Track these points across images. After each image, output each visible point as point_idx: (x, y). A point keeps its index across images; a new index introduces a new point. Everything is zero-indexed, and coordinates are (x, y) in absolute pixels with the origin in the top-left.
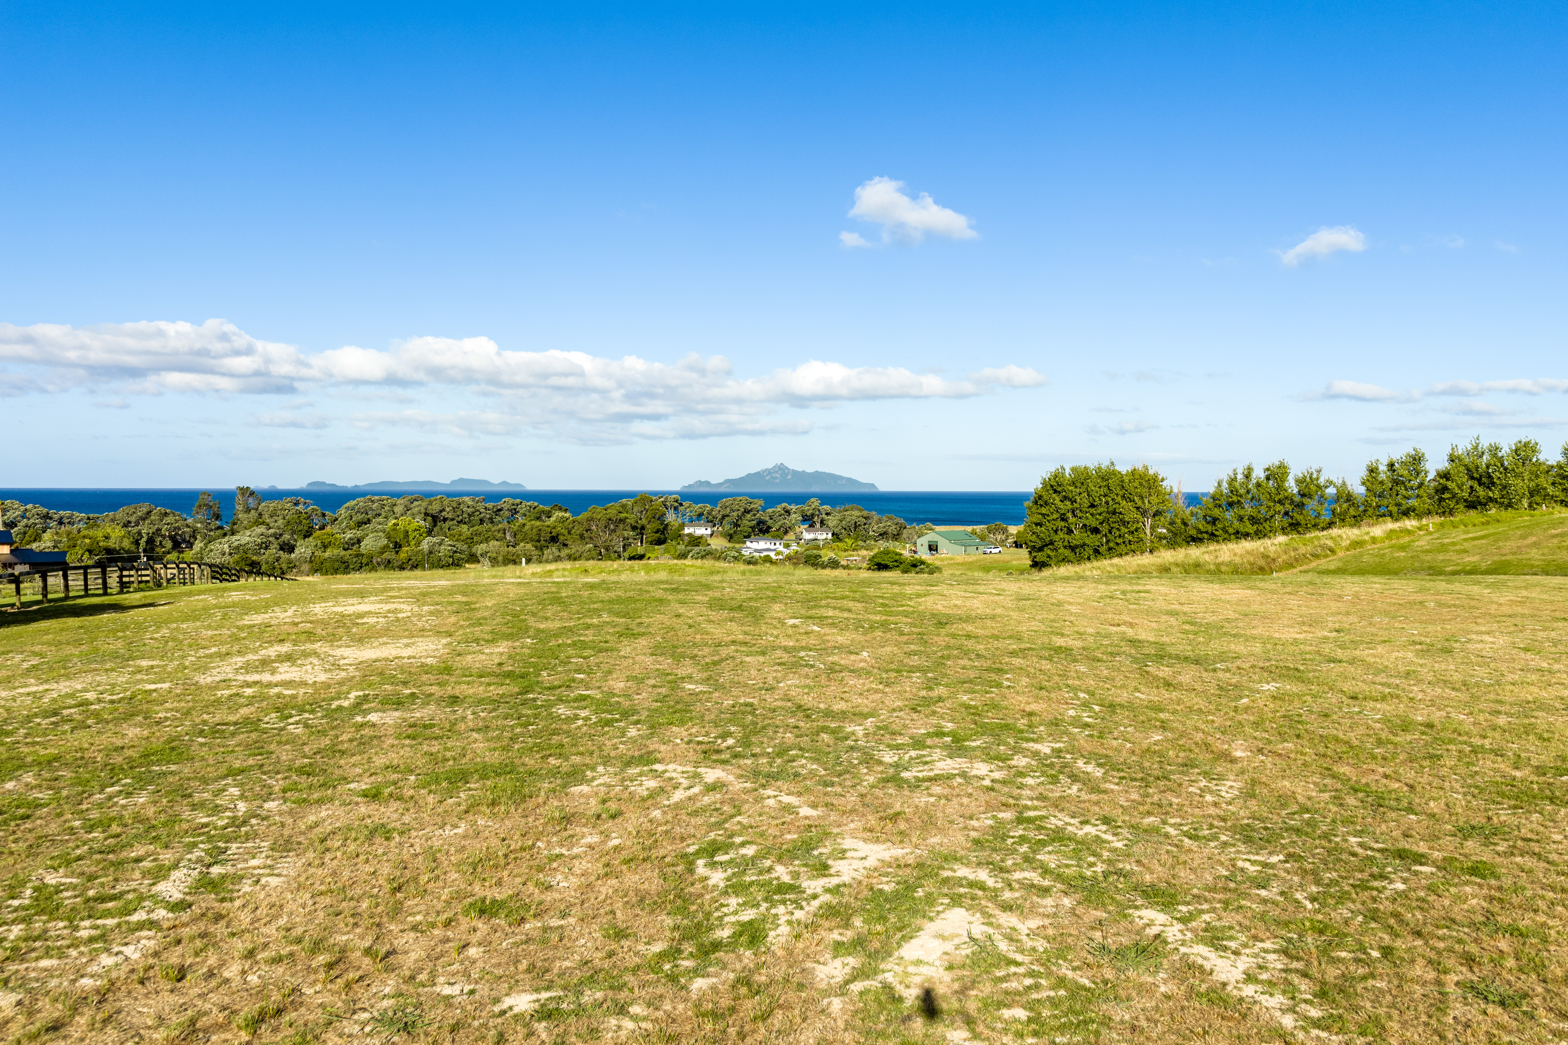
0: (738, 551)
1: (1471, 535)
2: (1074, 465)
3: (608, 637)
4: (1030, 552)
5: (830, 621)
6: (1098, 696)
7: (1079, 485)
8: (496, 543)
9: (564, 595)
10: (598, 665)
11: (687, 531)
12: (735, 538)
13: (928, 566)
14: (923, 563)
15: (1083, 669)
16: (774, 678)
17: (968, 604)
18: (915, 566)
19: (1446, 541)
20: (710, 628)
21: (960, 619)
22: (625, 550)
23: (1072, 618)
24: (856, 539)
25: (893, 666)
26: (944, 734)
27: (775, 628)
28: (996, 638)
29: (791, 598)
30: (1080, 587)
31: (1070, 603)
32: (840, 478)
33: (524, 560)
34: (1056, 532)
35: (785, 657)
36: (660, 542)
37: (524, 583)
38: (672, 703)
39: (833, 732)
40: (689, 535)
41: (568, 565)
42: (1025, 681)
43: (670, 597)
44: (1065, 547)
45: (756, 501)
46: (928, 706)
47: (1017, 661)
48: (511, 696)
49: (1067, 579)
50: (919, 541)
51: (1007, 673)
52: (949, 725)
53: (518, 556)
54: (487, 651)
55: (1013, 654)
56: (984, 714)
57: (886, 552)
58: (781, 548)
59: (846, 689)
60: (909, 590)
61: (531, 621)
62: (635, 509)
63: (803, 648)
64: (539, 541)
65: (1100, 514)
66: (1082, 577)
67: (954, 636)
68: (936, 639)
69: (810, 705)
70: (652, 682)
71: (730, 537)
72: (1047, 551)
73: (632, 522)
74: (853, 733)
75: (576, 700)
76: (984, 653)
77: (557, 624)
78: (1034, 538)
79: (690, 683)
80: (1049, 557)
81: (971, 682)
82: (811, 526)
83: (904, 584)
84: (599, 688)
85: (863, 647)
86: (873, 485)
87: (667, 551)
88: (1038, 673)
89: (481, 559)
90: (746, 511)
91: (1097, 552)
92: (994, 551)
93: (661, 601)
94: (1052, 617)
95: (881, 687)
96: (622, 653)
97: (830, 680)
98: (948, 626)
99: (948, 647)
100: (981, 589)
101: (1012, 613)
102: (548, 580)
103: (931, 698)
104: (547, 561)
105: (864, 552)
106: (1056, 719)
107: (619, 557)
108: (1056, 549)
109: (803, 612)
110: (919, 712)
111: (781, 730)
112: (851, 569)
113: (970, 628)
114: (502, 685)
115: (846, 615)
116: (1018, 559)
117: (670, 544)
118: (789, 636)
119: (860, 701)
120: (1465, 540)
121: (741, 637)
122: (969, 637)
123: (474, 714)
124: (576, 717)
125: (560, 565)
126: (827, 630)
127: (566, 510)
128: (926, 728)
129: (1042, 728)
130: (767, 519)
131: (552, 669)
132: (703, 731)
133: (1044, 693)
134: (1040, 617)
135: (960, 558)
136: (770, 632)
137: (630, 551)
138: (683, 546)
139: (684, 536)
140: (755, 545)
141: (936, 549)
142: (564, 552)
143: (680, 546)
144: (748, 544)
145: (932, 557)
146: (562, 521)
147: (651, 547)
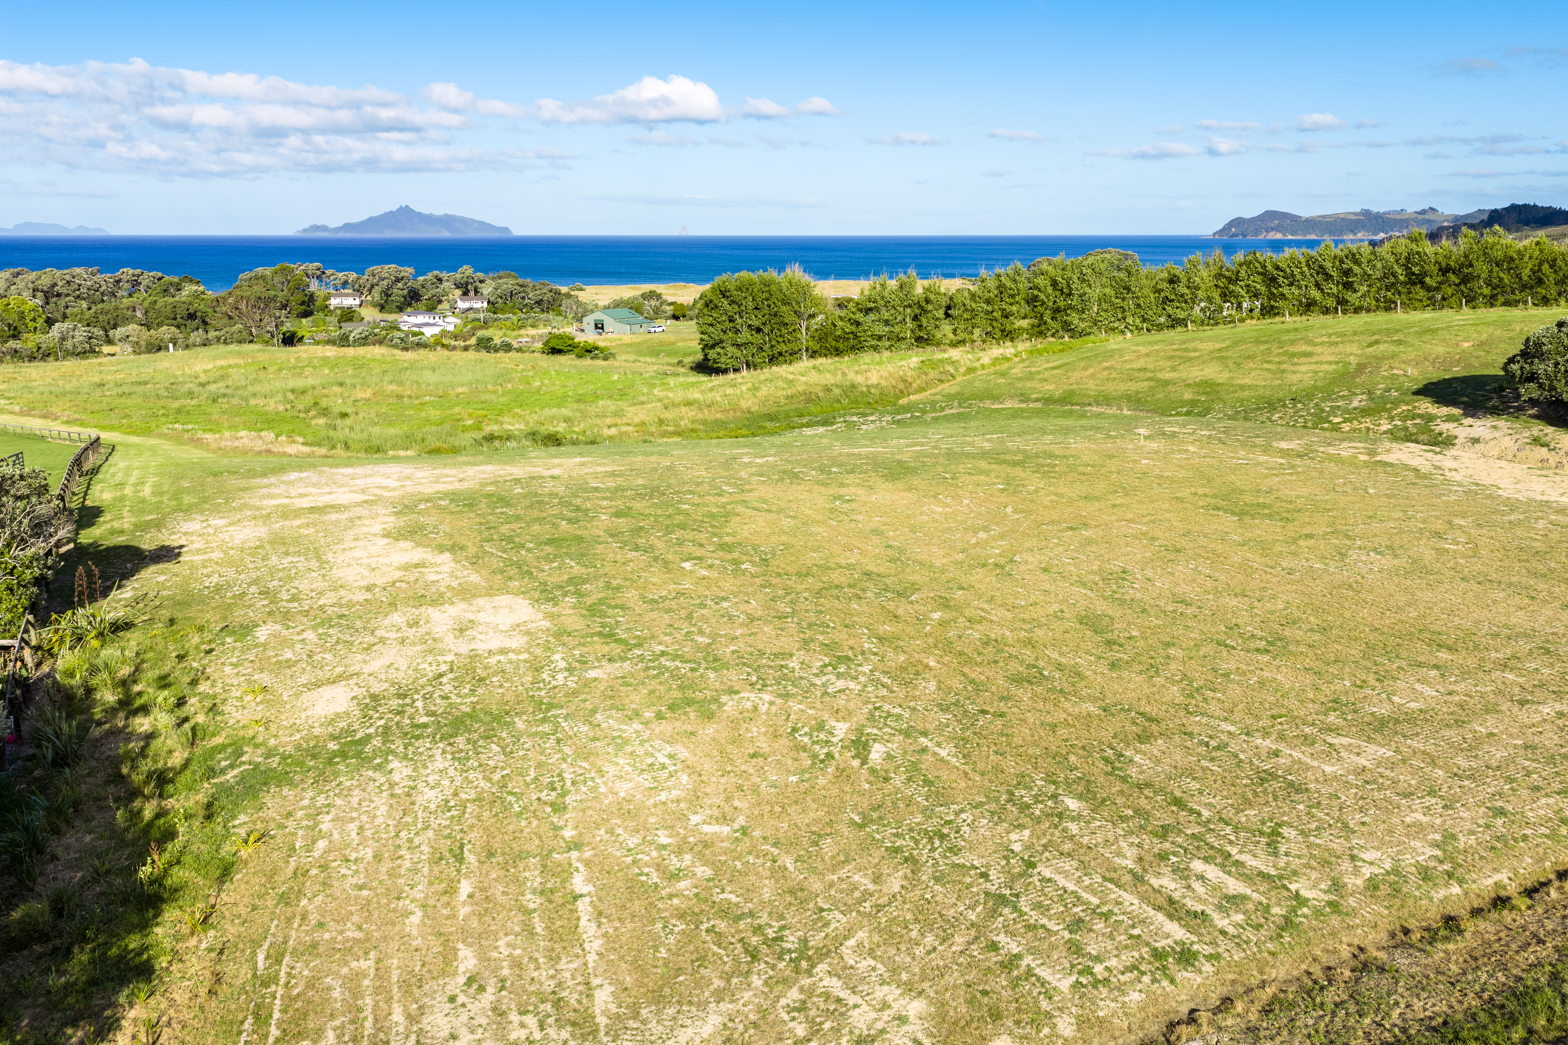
0: (397, 326)
1: (1050, 365)
7: (745, 290)
11: (333, 302)
12: (387, 307)
13: (601, 349)
14: (594, 346)
18: (588, 350)
19: (1033, 369)
22: (277, 329)
24: (513, 308)
33: (171, 346)
36: (307, 314)
40: (337, 306)
41: (220, 350)
50: (586, 320)
53: (163, 341)
57: (557, 334)
58: (441, 322)
62: (276, 280)
64: (175, 319)
65: (763, 316)
71: (382, 308)
82: (465, 294)
86: (506, 229)
90: (398, 280)
92: (658, 330)
105: (532, 331)
107: (273, 337)
117: (318, 317)
120: (1046, 369)
130: (419, 287)
135: (628, 340)
138: (333, 319)
139: (332, 308)
140: (413, 320)
141: (602, 328)
142: (212, 334)
143: (328, 319)
144: (406, 318)
145: (598, 337)
146: (196, 295)
147: (297, 321)
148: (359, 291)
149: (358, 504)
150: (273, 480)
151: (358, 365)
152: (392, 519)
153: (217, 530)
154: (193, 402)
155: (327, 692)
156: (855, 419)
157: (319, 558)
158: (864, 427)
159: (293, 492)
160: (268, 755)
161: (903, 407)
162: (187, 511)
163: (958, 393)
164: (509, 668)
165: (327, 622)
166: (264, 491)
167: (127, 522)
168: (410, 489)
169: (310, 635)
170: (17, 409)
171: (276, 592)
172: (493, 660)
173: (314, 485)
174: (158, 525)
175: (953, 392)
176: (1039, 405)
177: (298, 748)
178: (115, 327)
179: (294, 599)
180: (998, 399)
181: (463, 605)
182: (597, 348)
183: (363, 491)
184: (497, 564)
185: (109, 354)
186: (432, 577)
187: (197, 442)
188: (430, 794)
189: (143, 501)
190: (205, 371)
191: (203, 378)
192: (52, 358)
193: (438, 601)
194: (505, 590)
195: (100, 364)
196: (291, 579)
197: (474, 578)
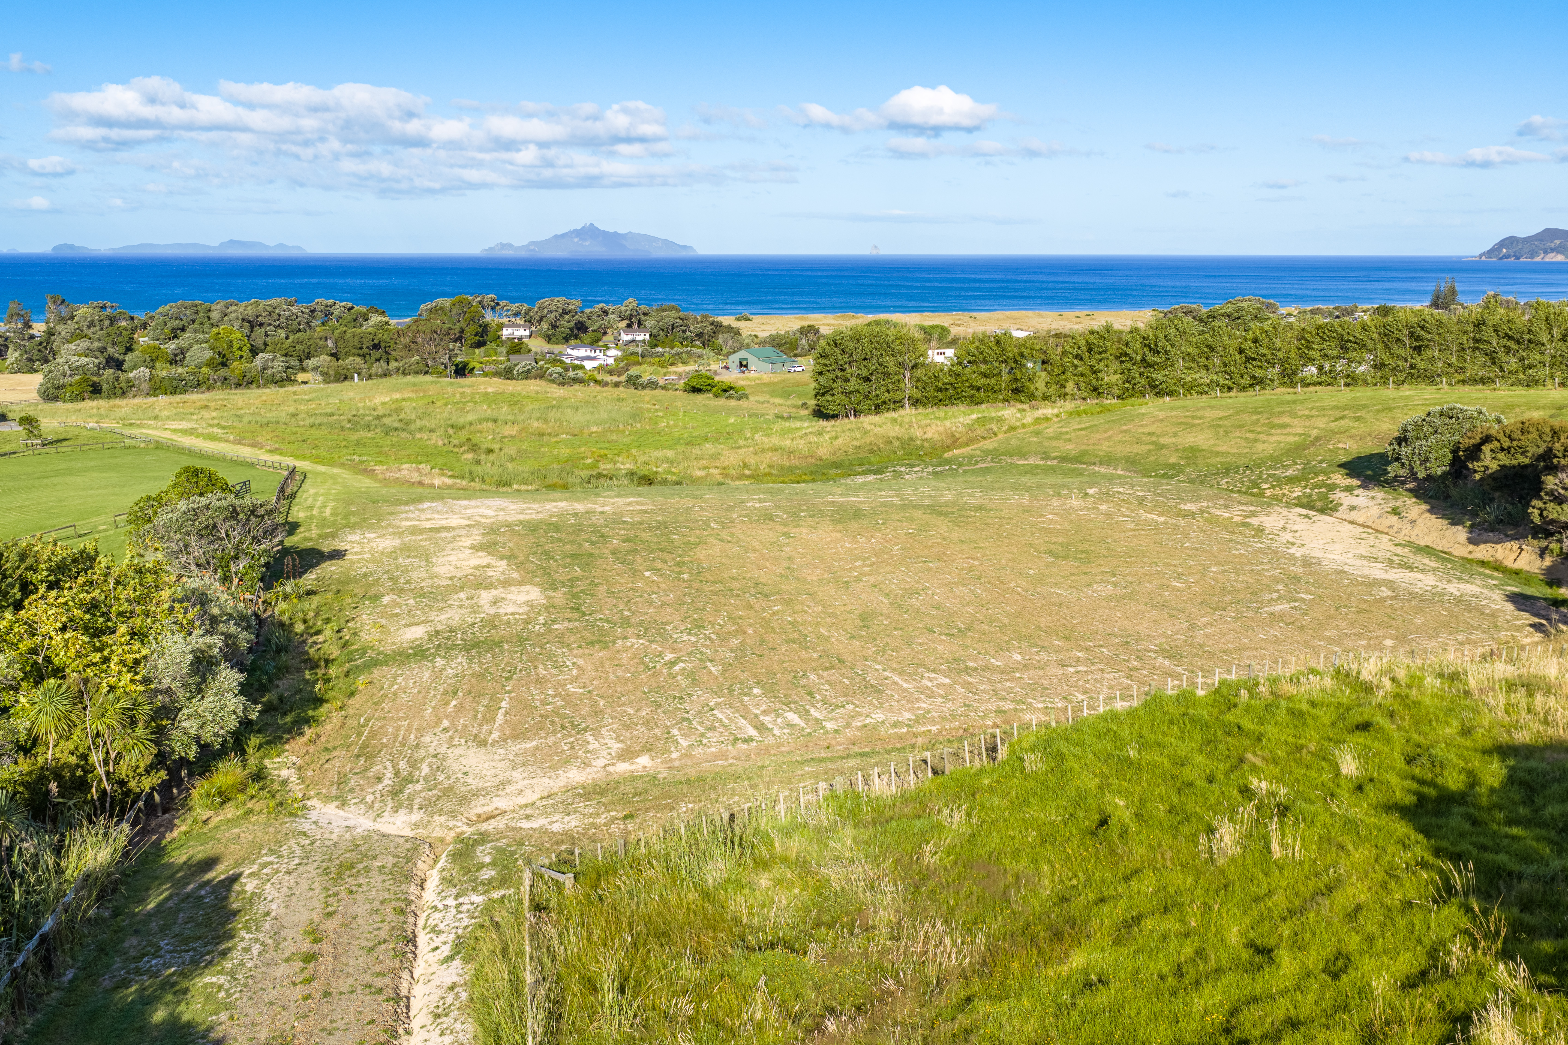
0: (560, 359)
8: (326, 357)
11: (506, 332)
12: (554, 339)
13: (738, 389)
18: (725, 391)
19: (1065, 430)
22: (450, 361)
24: (673, 341)
32: (656, 239)
33: (355, 375)
36: (480, 344)
40: (510, 339)
41: (399, 380)
50: (732, 358)
53: (349, 371)
57: (701, 372)
58: (601, 356)
62: (453, 312)
64: (361, 348)
71: (549, 339)
82: (629, 326)
89: (312, 373)
90: (565, 312)
104: (378, 377)
107: (446, 368)
117: (490, 346)
120: (1075, 430)
125: (392, 381)
130: (585, 319)
138: (503, 350)
139: (504, 338)
140: (575, 353)
141: (746, 366)
142: (393, 365)
143: (499, 349)
144: (569, 351)
145: (742, 375)
146: (382, 326)
147: (471, 350)
148: (530, 322)
149: (462, 527)
150: (412, 508)
151: (514, 401)
152: (480, 538)
153: (369, 540)
154: (369, 435)
155: (413, 629)
156: (903, 469)
157: (427, 560)
158: (907, 477)
159: (423, 517)
160: (378, 654)
161: (946, 459)
162: (352, 527)
163: (994, 449)
164: (512, 622)
165: (423, 596)
166: (404, 515)
167: (314, 533)
168: (500, 518)
169: (412, 602)
170: (232, 438)
171: (398, 578)
172: (505, 618)
173: (438, 513)
174: (333, 536)
175: (991, 447)
176: (1055, 462)
177: (394, 651)
178: (308, 358)
179: (408, 582)
180: (1024, 455)
181: (502, 590)
182: (732, 388)
183: (469, 518)
184: (531, 567)
185: (303, 383)
186: (490, 574)
187: (368, 472)
188: (450, 671)
189: (325, 519)
190: (383, 404)
191: (380, 412)
192: (254, 385)
193: (488, 587)
194: (530, 583)
195: (295, 393)
196: (408, 571)
197: (515, 575)
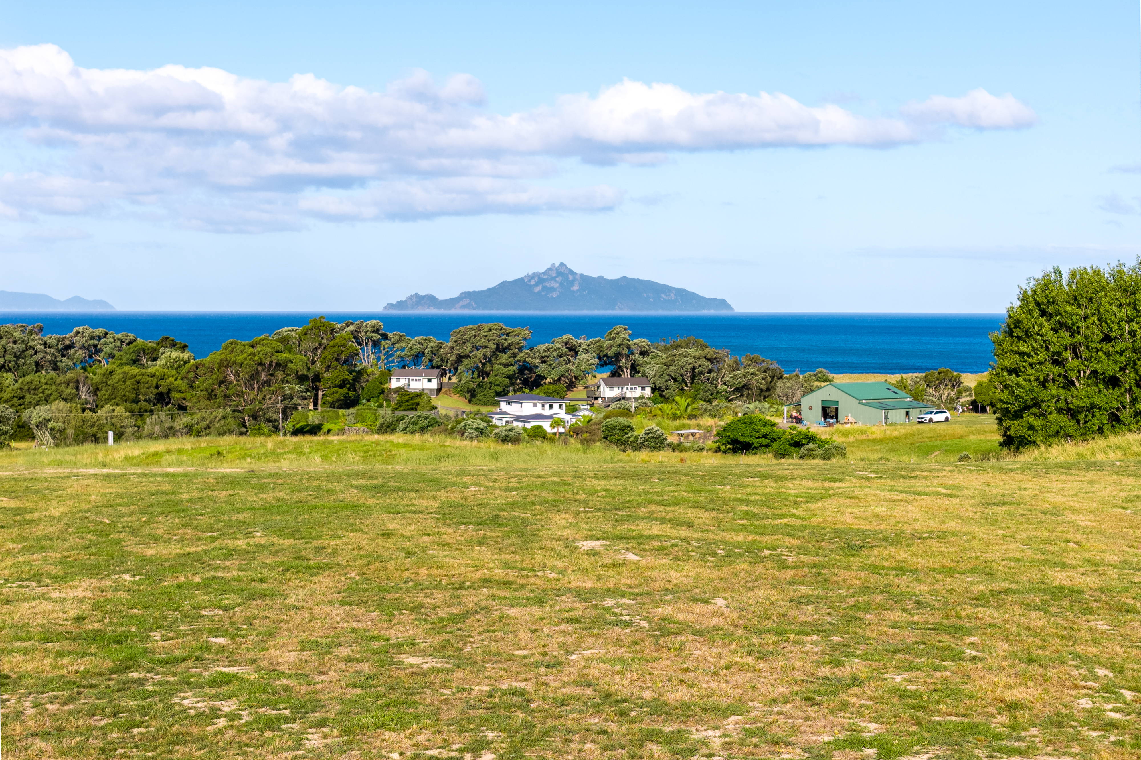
0: (487, 419)
2: (1076, 266)
3: (265, 572)
4: (1000, 420)
5: (656, 544)
6: (1129, 674)
7: (1084, 302)
8: (62, 404)
9: (185, 496)
10: (249, 621)
11: (394, 384)
12: (480, 396)
13: (822, 444)
14: (811, 439)
15: (1101, 625)
16: (561, 645)
17: (897, 512)
18: (797, 444)
20: (442, 555)
21: (885, 539)
22: (285, 418)
23: (1079, 537)
24: (695, 398)
25: (770, 624)
26: (863, 743)
27: (560, 556)
28: (949, 572)
29: (585, 503)
30: (1091, 482)
31: (1075, 511)
32: (665, 289)
33: (110, 434)
34: (1043, 384)
35: (579, 608)
36: (348, 403)
37: (115, 477)
38: (381, 690)
39: (669, 740)
40: (399, 390)
41: (187, 443)
42: (1001, 647)
43: (371, 502)
44: (1060, 411)
45: (517, 330)
46: (835, 693)
47: (987, 614)
48: (101, 674)
49: (1067, 467)
50: (806, 402)
51: (970, 634)
52: (873, 726)
53: (101, 427)
54: (55, 595)
55: (979, 600)
56: (933, 707)
57: (748, 421)
58: (562, 414)
59: (687, 665)
60: (793, 488)
61: (130, 544)
62: (304, 345)
63: (610, 592)
64: (136, 401)
65: (1121, 354)
66: (1094, 464)
67: (875, 569)
68: (844, 574)
69: (626, 693)
70: (345, 652)
71: (472, 395)
72: (1029, 418)
73: (299, 367)
74: (704, 743)
75: (213, 683)
76: (929, 599)
77: (175, 549)
78: (1005, 395)
79: (412, 654)
80: (1031, 428)
81: (908, 650)
82: (615, 374)
83: (783, 478)
84: (253, 661)
85: (715, 589)
86: (723, 303)
87: (360, 419)
88: (1024, 633)
89: (38, 433)
91: (1115, 419)
92: (938, 418)
93: (355, 507)
94: (1045, 534)
95: (750, 660)
96: (289, 601)
97: (659, 648)
98: (864, 552)
99: (866, 589)
100: (919, 485)
101: (974, 529)
102: (155, 470)
103: (840, 680)
104: (151, 436)
105: (707, 421)
106: (1058, 714)
107: (277, 429)
108: (1043, 415)
109: (608, 527)
110: (819, 704)
111: (577, 738)
112: (686, 450)
113: (902, 555)
114: (84, 655)
115: (683, 532)
116: (979, 432)
117: (366, 407)
118: (585, 571)
119: (713, 685)
121: (498, 573)
122: (901, 570)
123: (36, 706)
124: (215, 714)
125: (174, 444)
126: (651, 560)
127: (184, 348)
128: (832, 733)
129: (1034, 731)
130: (537, 361)
131: (170, 628)
132: (439, 739)
133: (1035, 669)
134: (1024, 535)
135: (877, 431)
136: (550, 563)
137: (295, 420)
139: (391, 393)
140: (515, 409)
141: (835, 416)
142: (181, 421)
144: (504, 406)
146: (176, 366)
148: (437, 370)
182: (814, 442)
